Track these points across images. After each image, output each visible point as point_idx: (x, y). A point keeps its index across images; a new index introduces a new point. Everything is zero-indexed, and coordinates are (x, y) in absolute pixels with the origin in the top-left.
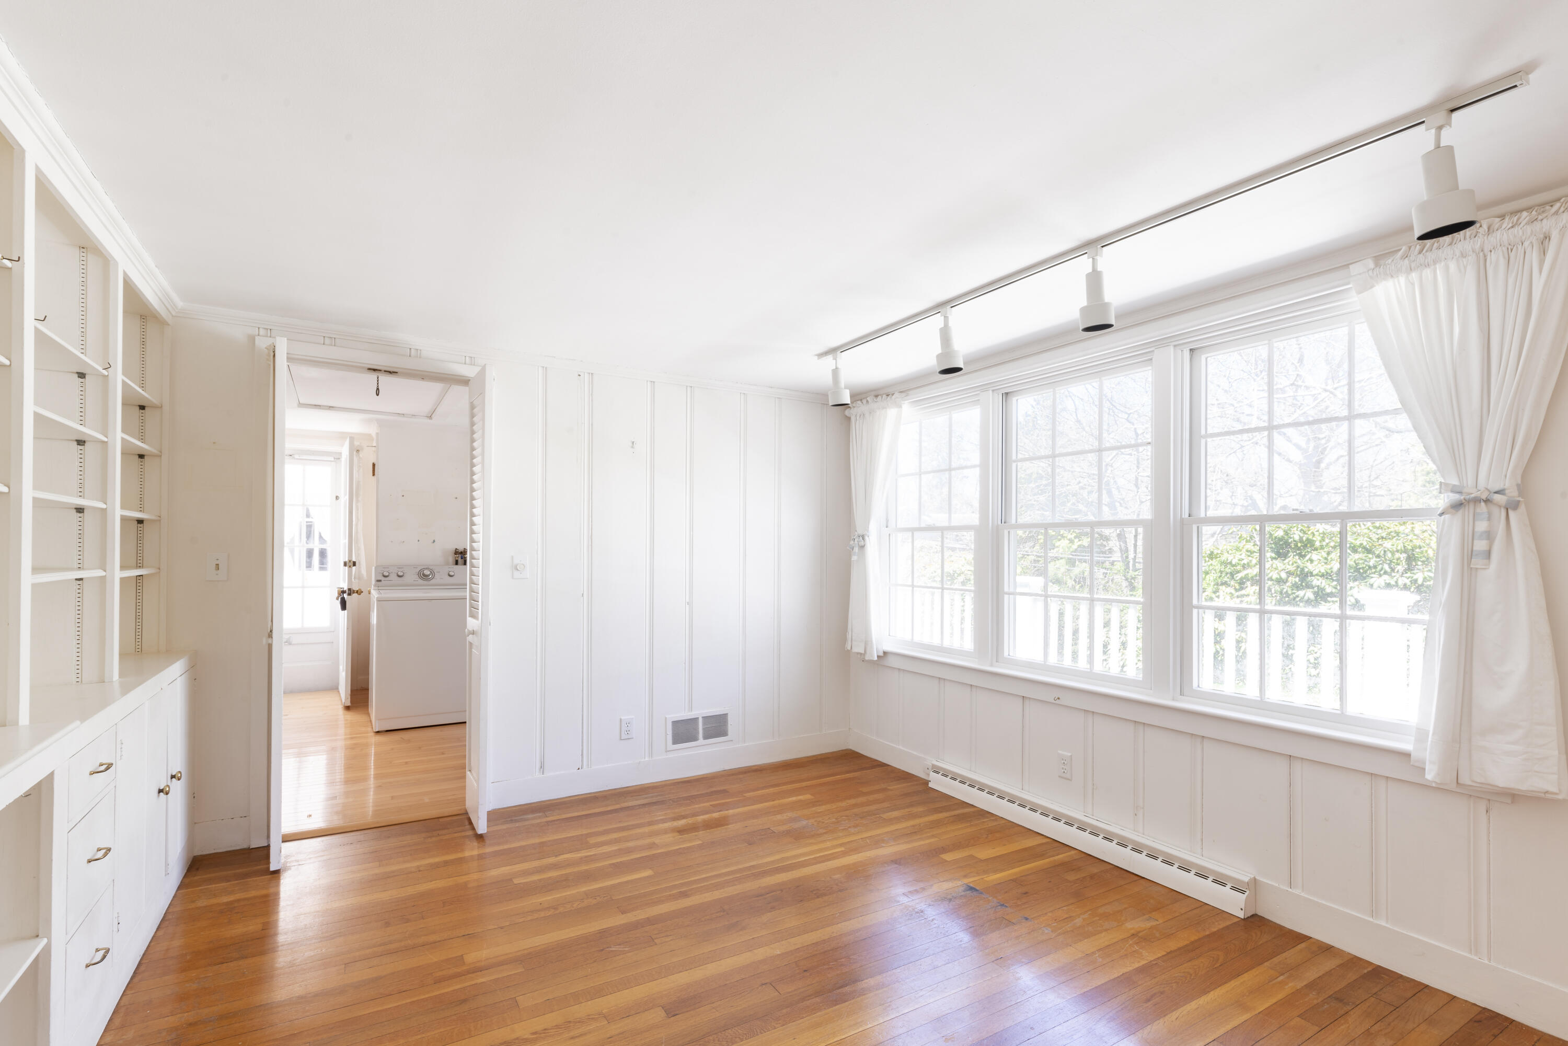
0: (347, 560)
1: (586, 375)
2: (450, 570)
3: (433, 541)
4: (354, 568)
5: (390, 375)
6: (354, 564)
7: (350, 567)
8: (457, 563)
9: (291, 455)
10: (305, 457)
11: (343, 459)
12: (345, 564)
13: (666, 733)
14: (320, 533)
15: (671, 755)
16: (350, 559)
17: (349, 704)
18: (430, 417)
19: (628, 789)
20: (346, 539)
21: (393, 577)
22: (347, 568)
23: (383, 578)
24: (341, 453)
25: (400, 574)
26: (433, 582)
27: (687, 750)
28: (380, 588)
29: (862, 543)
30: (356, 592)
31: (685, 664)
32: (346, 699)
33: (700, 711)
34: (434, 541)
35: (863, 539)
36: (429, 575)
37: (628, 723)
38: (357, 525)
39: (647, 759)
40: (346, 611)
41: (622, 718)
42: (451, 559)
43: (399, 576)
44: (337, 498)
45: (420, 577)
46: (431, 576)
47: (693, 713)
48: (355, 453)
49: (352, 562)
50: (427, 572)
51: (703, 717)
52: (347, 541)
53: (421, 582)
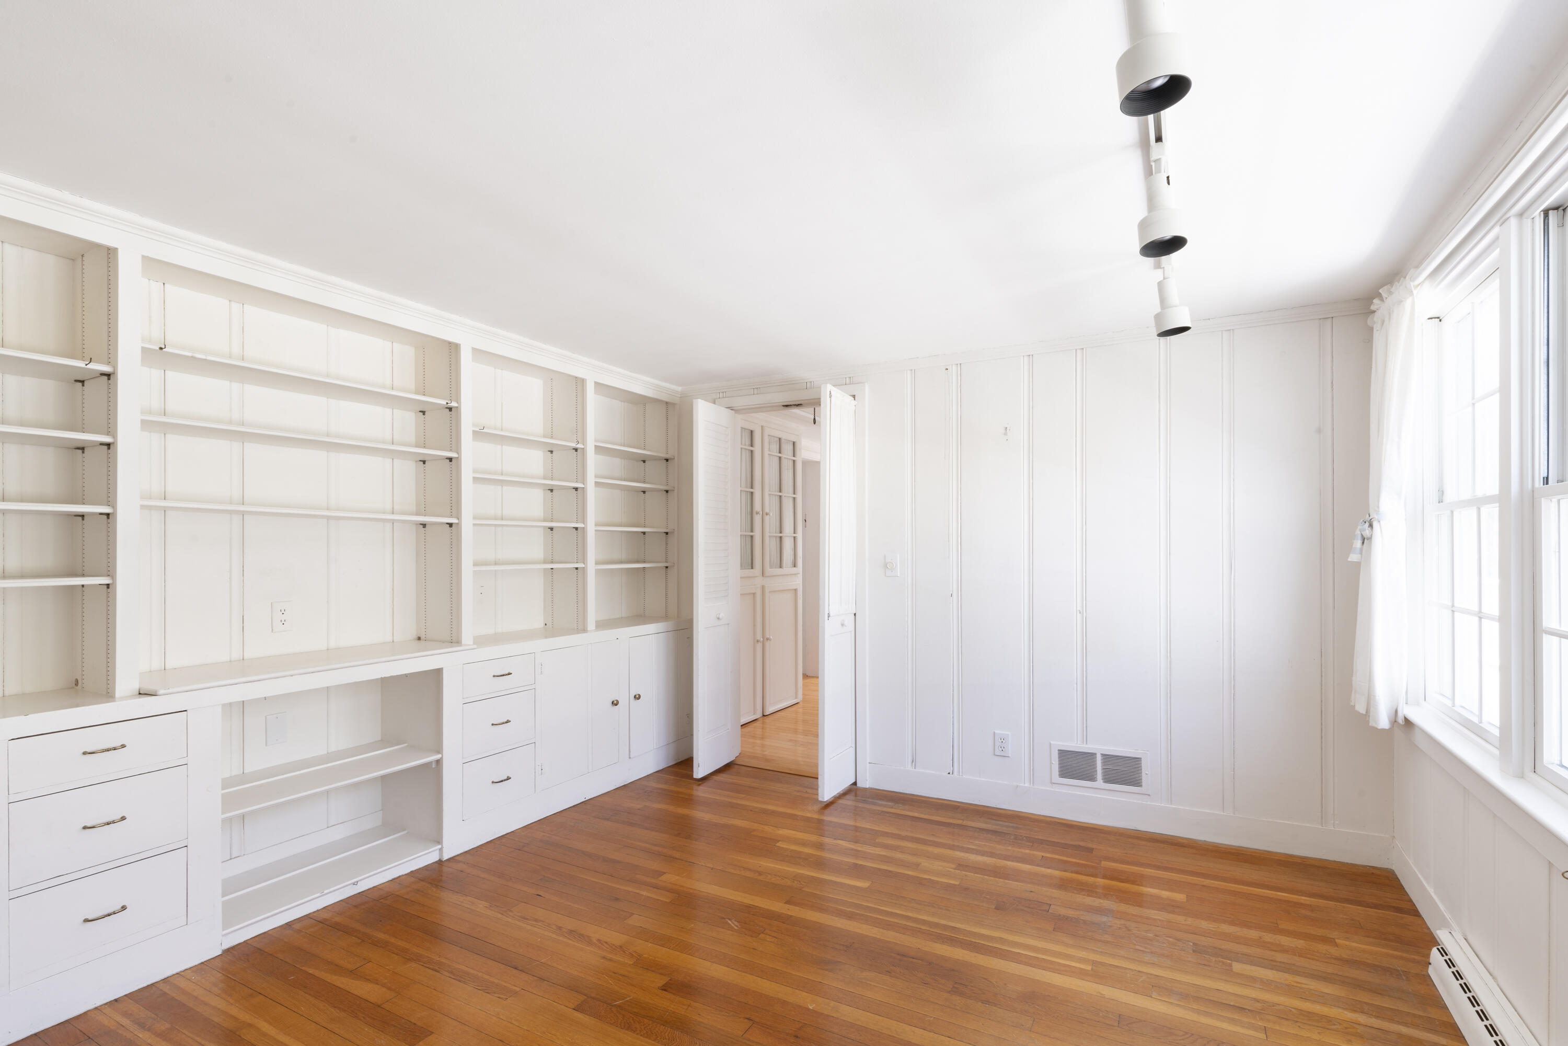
1: (954, 367)
5: (798, 407)
13: (1051, 762)
15: (1056, 789)
19: (999, 811)
27: (1076, 789)
29: (1367, 533)
31: (1077, 684)
33: (1099, 746)
35: (1371, 526)
37: (1003, 739)
39: (1027, 785)
41: (996, 732)
47: (1089, 746)
51: (1102, 754)
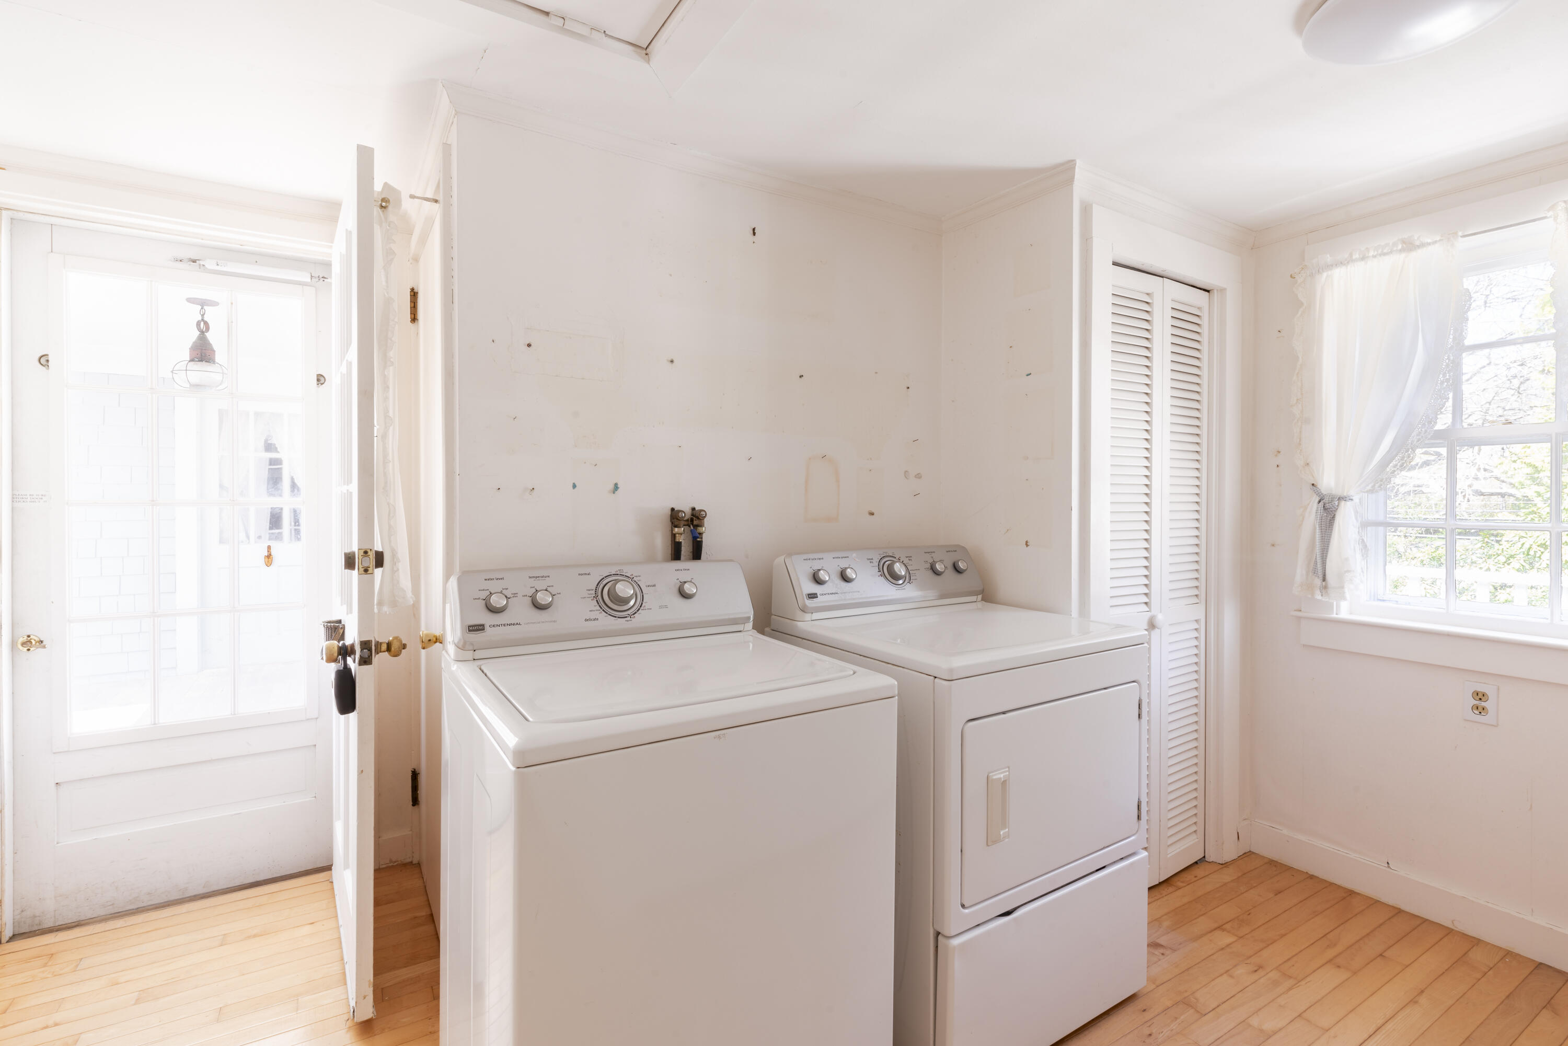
0: (355, 548)
2: (683, 577)
3: (612, 487)
4: (378, 572)
6: (379, 560)
7: (366, 571)
8: (676, 554)
9: (194, 261)
10: (231, 267)
11: (335, 279)
12: (350, 562)
14: (292, 479)
16: (366, 547)
17: (368, 1012)
18: (644, 50)
20: (349, 482)
21: (520, 611)
22: (355, 573)
23: (486, 619)
24: (328, 265)
25: (543, 598)
26: (641, 619)
28: (479, 654)
30: (384, 647)
32: (360, 997)
34: (616, 487)
36: (625, 601)
38: (384, 437)
40: (353, 716)
42: (661, 543)
43: (538, 606)
44: (320, 379)
45: (604, 606)
46: (632, 603)
48: (377, 211)
49: (372, 555)
50: (624, 589)
52: (354, 487)
53: (606, 622)
